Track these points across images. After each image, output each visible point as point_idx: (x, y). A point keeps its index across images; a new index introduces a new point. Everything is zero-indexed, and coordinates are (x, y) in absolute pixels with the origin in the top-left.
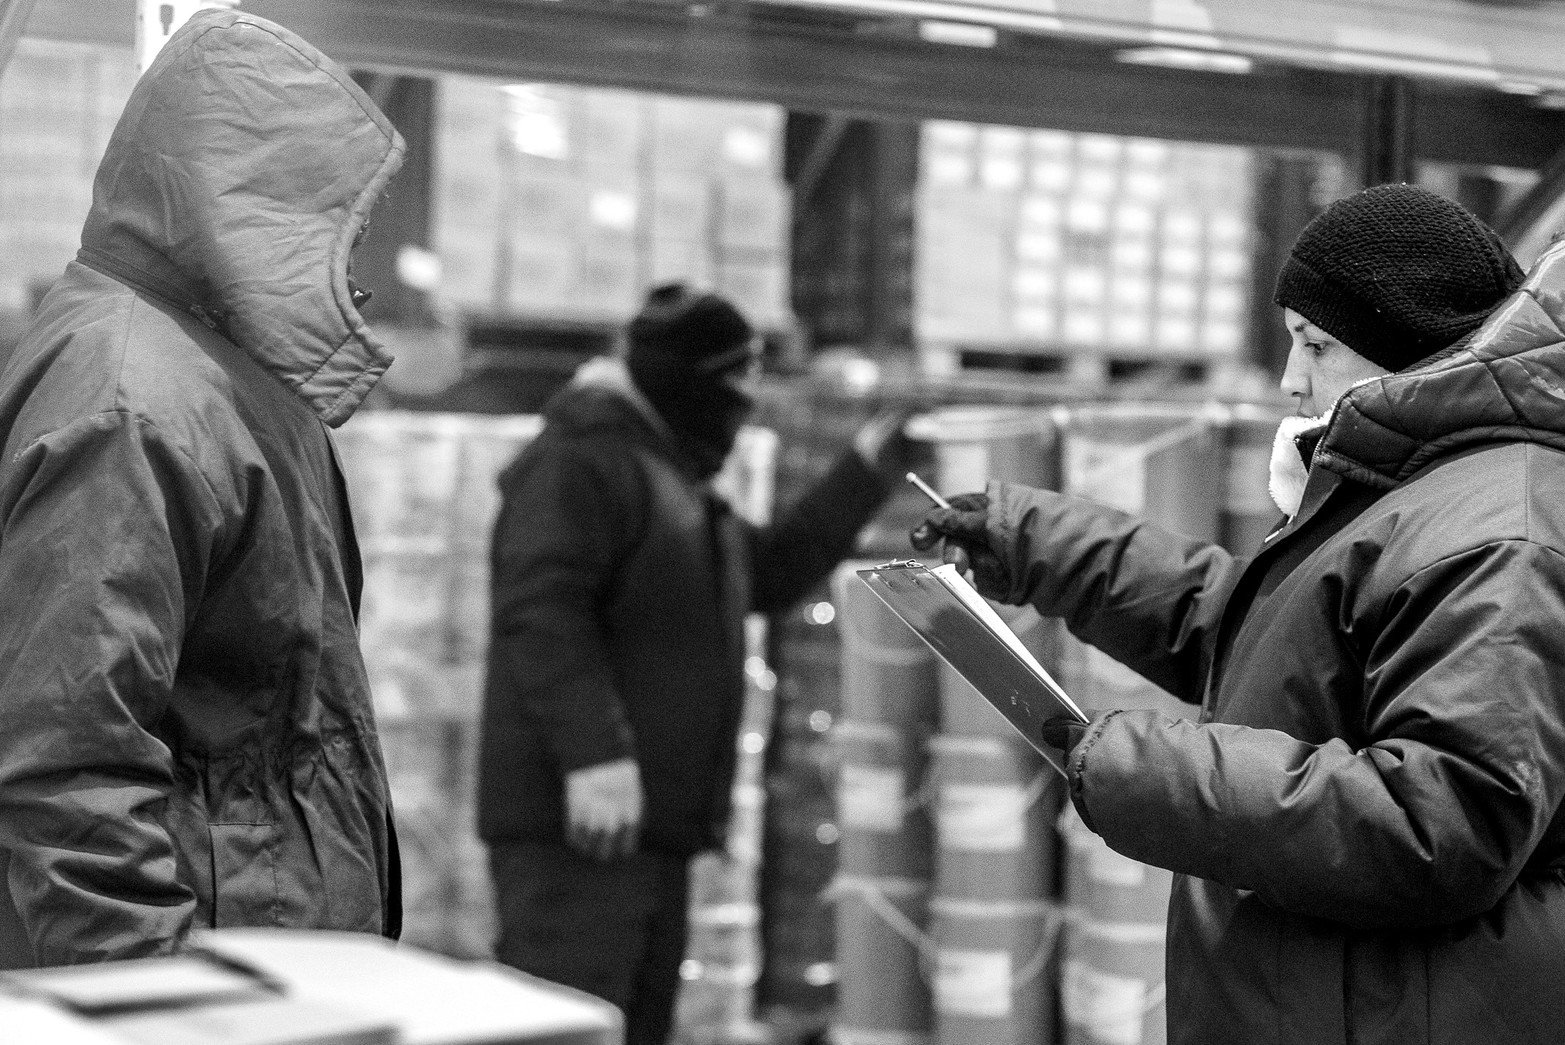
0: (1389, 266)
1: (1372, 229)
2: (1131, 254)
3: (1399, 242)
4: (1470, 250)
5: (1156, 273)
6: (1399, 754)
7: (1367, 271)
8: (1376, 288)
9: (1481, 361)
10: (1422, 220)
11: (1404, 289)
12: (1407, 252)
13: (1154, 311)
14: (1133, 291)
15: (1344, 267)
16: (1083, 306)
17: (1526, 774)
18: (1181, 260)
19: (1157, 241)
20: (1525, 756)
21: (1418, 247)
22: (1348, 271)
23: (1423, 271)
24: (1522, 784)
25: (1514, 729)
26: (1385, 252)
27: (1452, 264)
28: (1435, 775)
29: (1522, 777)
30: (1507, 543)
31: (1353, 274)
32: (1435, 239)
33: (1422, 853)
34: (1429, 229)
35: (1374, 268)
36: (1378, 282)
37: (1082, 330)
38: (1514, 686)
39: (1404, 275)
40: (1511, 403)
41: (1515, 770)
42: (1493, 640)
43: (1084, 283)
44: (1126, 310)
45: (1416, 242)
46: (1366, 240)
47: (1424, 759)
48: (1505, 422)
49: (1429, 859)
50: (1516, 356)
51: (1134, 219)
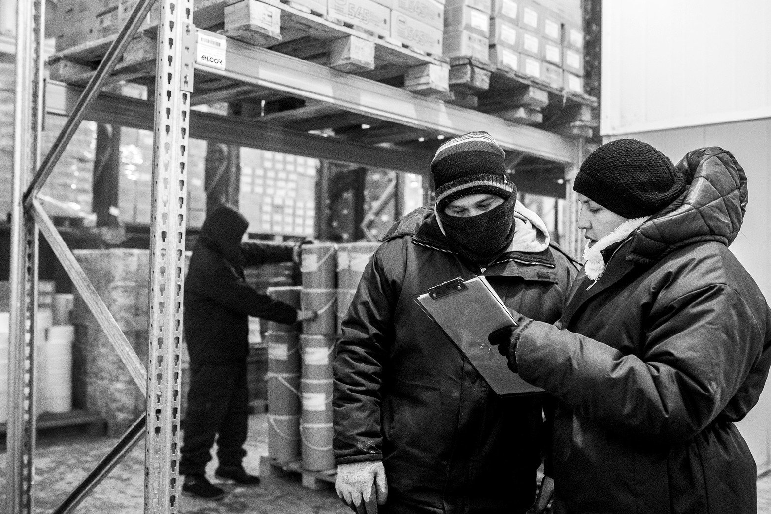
0: (628, 176)
1: (618, 160)
2: (289, 211)
3: (631, 165)
4: (661, 166)
5: (294, 215)
6: (658, 370)
7: (618, 178)
8: (623, 186)
9: (696, 208)
10: (640, 155)
11: (635, 186)
12: (635, 170)
13: (294, 224)
14: (289, 220)
15: (607, 177)
16: (278, 223)
17: (715, 388)
18: (300, 212)
19: (294, 208)
20: (716, 380)
21: (640, 167)
22: (609, 179)
23: (643, 177)
24: (712, 390)
25: (713, 367)
26: (625, 170)
27: (655, 173)
28: (673, 381)
29: (713, 389)
30: (719, 285)
31: (611, 180)
32: (647, 163)
33: (664, 412)
34: (643, 159)
35: (621, 177)
36: (624, 183)
37: (277, 229)
38: (715, 347)
39: (635, 179)
40: (708, 226)
41: (711, 385)
42: (708, 326)
43: (278, 218)
44: (288, 224)
45: (638, 165)
46: (615, 165)
47: (668, 373)
48: (706, 234)
49: (666, 416)
50: (707, 205)
51: (289, 202)
